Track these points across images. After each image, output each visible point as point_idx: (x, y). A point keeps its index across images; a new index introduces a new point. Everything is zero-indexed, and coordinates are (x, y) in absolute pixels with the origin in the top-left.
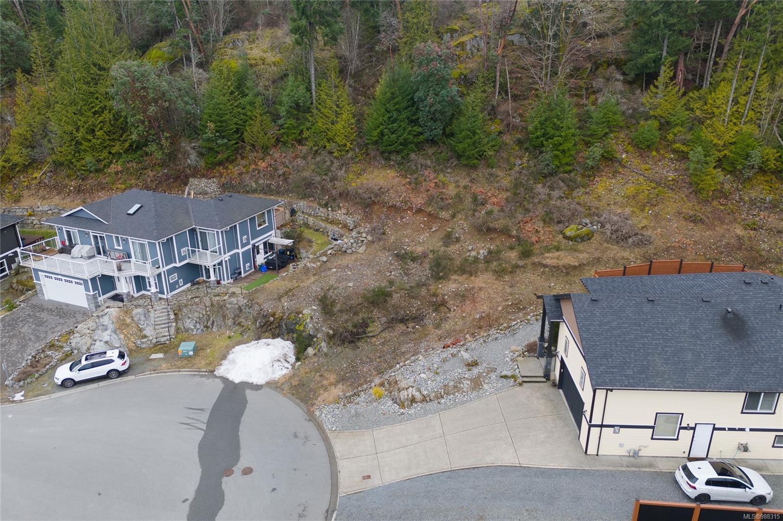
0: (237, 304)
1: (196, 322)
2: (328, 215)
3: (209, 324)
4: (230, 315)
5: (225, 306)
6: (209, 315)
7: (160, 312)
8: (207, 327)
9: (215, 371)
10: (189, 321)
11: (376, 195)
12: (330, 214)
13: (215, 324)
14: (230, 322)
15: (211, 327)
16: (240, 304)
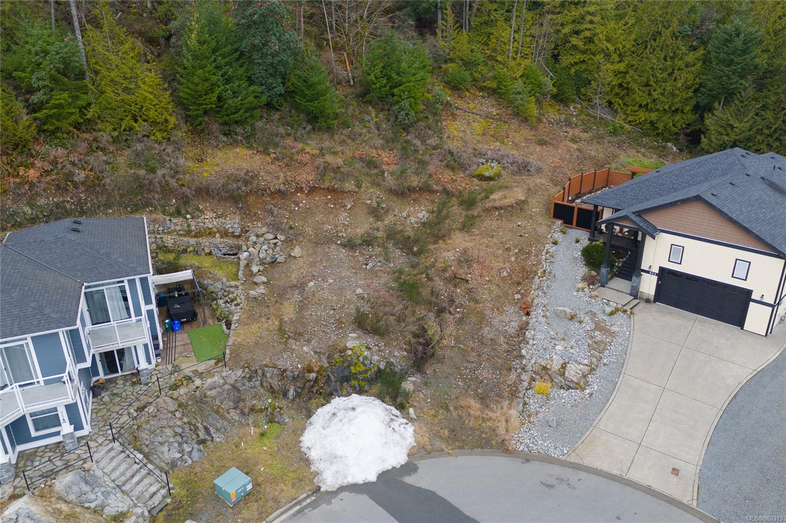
0: (226, 383)
1: (180, 444)
2: (189, 226)
3: (202, 435)
4: (228, 404)
5: (205, 397)
6: (190, 423)
7: (107, 459)
8: (203, 442)
9: (319, 488)
10: (165, 448)
11: (246, 182)
12: (192, 223)
13: (212, 430)
14: (234, 415)
15: (209, 438)
16: (231, 381)
